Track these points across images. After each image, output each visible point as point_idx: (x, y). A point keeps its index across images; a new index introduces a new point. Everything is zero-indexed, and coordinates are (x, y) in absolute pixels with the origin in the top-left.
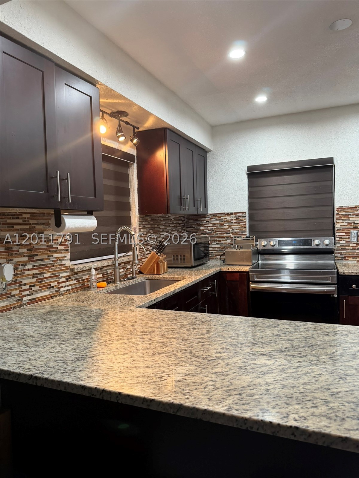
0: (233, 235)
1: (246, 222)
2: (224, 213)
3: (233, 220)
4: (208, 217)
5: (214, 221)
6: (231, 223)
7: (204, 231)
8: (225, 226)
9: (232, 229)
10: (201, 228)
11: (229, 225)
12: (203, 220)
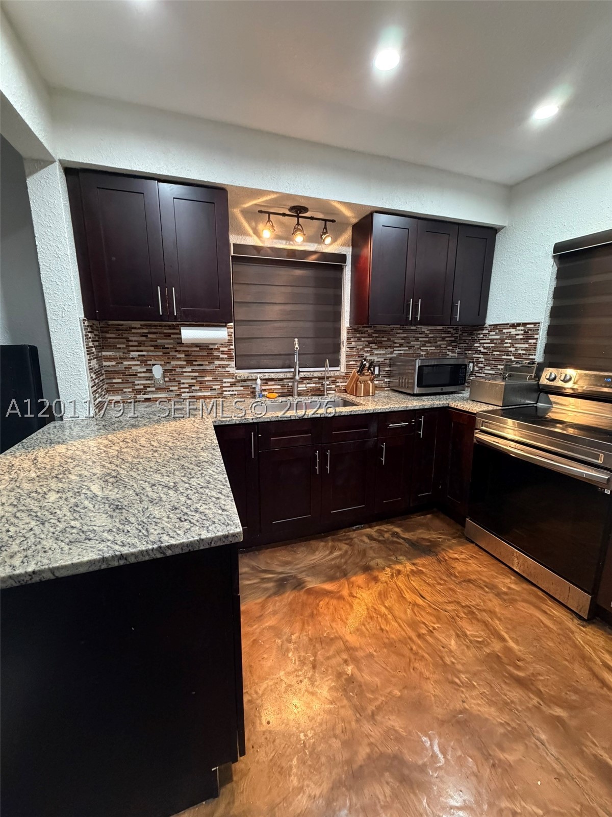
0: (515, 358)
1: (537, 339)
2: (508, 324)
3: (518, 335)
4: (487, 330)
5: (494, 335)
6: (516, 339)
7: (479, 349)
8: (506, 343)
9: (516, 350)
10: (476, 345)
11: (512, 343)
12: (479, 334)
